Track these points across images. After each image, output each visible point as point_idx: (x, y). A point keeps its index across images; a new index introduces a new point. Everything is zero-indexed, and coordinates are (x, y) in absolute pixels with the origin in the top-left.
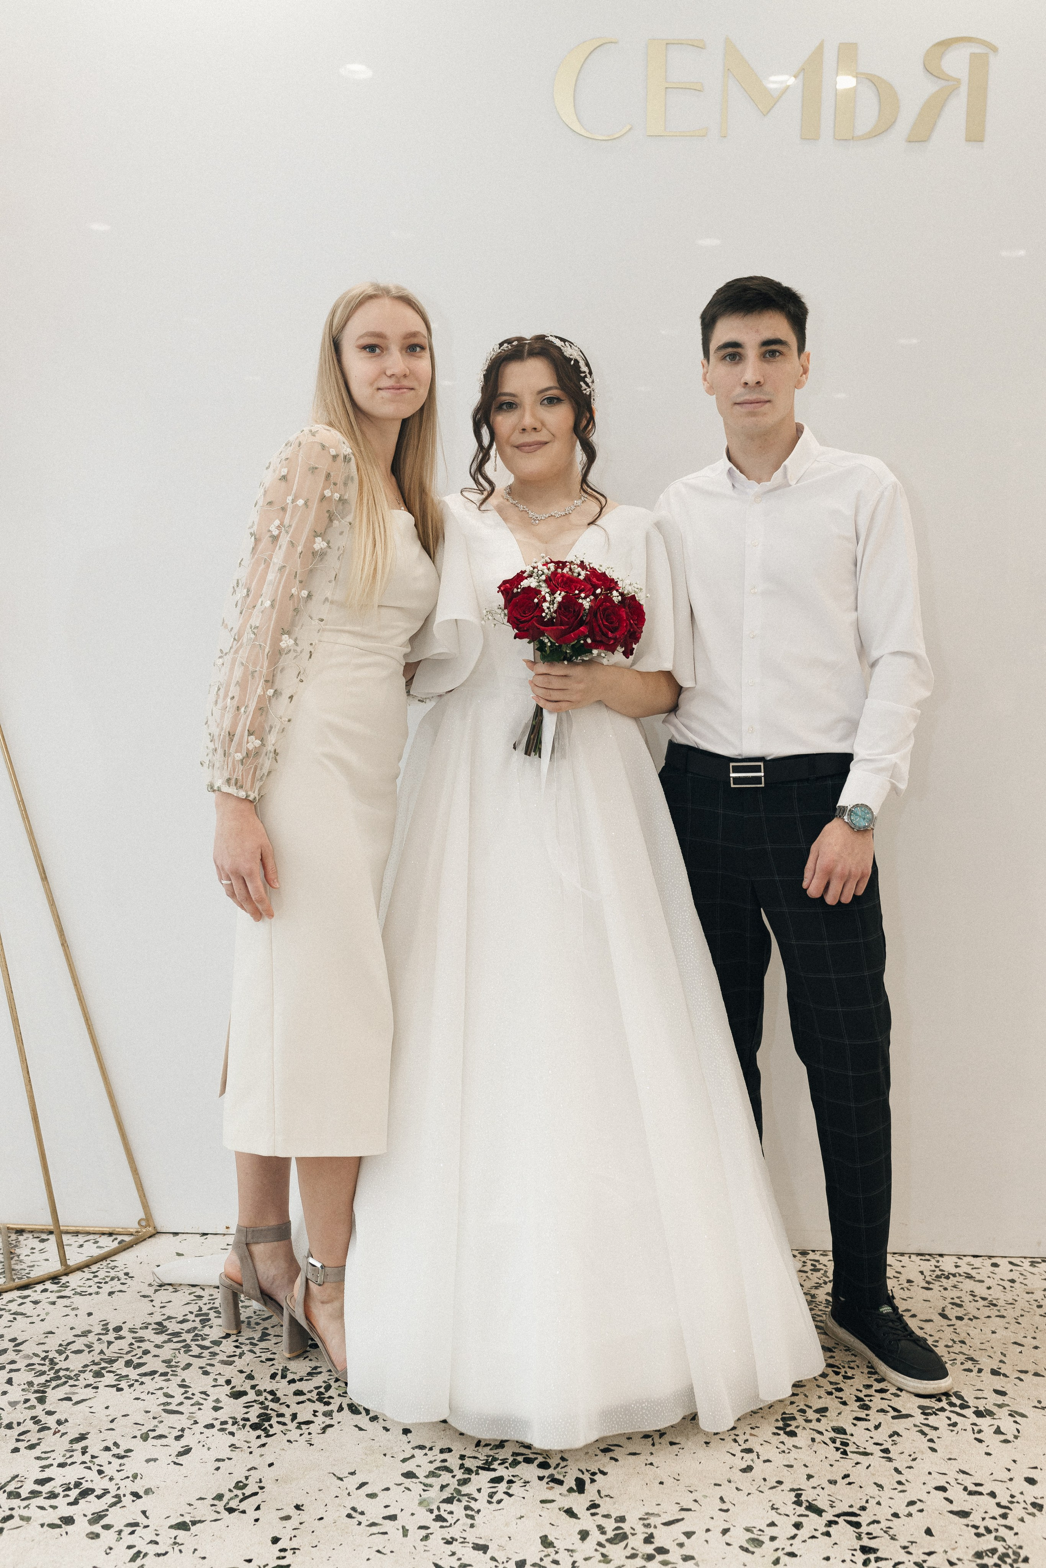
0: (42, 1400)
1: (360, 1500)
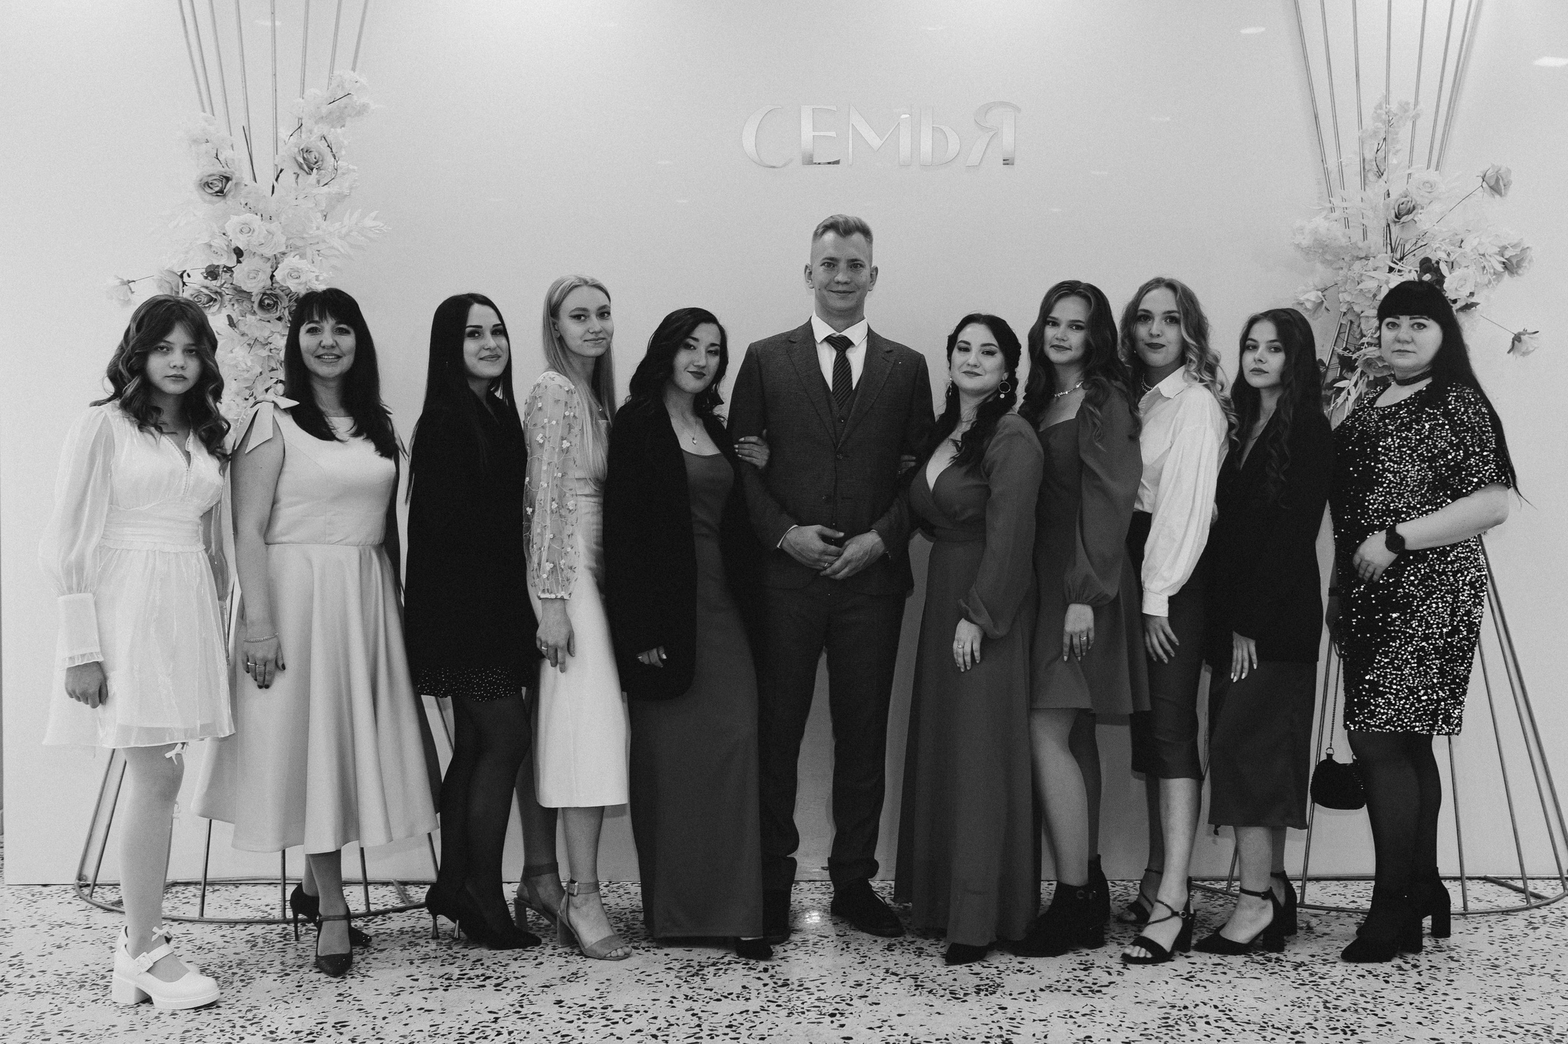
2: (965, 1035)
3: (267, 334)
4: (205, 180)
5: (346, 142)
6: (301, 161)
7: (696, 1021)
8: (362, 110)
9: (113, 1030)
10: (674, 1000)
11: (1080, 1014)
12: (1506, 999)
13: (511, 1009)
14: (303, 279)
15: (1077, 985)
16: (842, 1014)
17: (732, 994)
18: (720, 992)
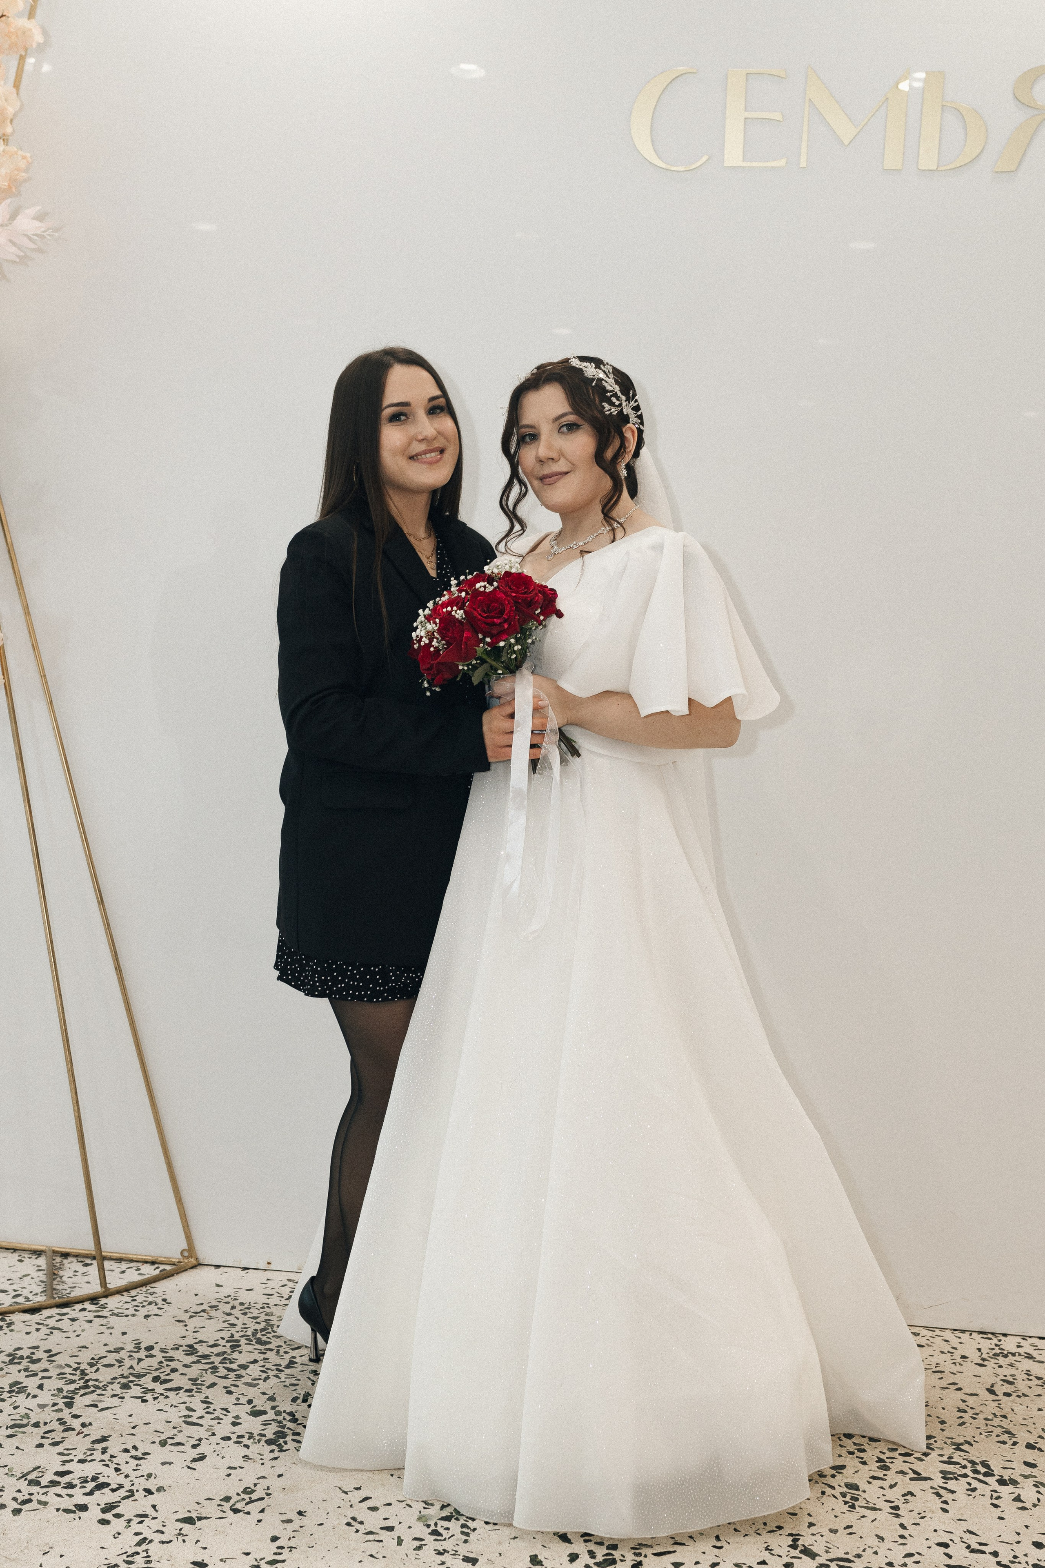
0: (69, 1405)
1: (361, 1512)
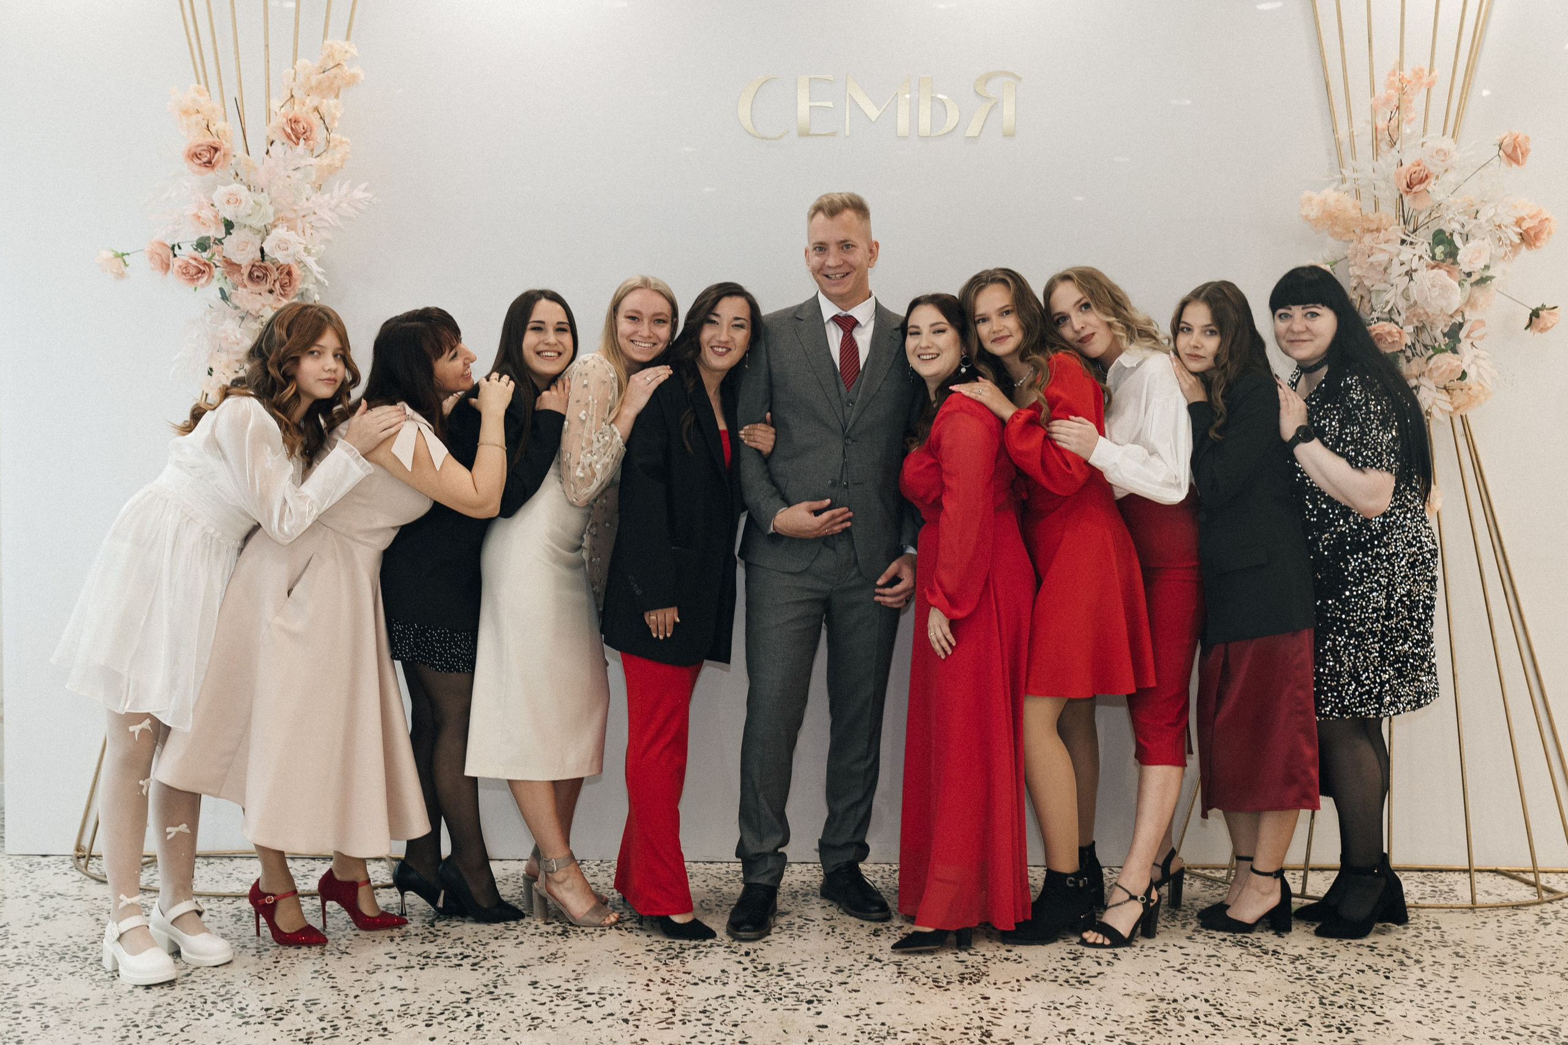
0: (433, 926)
2: (943, 1025)
3: (258, 306)
4: (194, 150)
5: (338, 115)
6: (289, 131)
7: (670, 1005)
8: (353, 80)
9: (86, 1003)
10: (650, 983)
11: (1064, 1006)
12: (1512, 998)
13: (485, 990)
14: (291, 251)
15: (1066, 975)
16: (819, 1001)
17: (709, 978)
18: (698, 976)
